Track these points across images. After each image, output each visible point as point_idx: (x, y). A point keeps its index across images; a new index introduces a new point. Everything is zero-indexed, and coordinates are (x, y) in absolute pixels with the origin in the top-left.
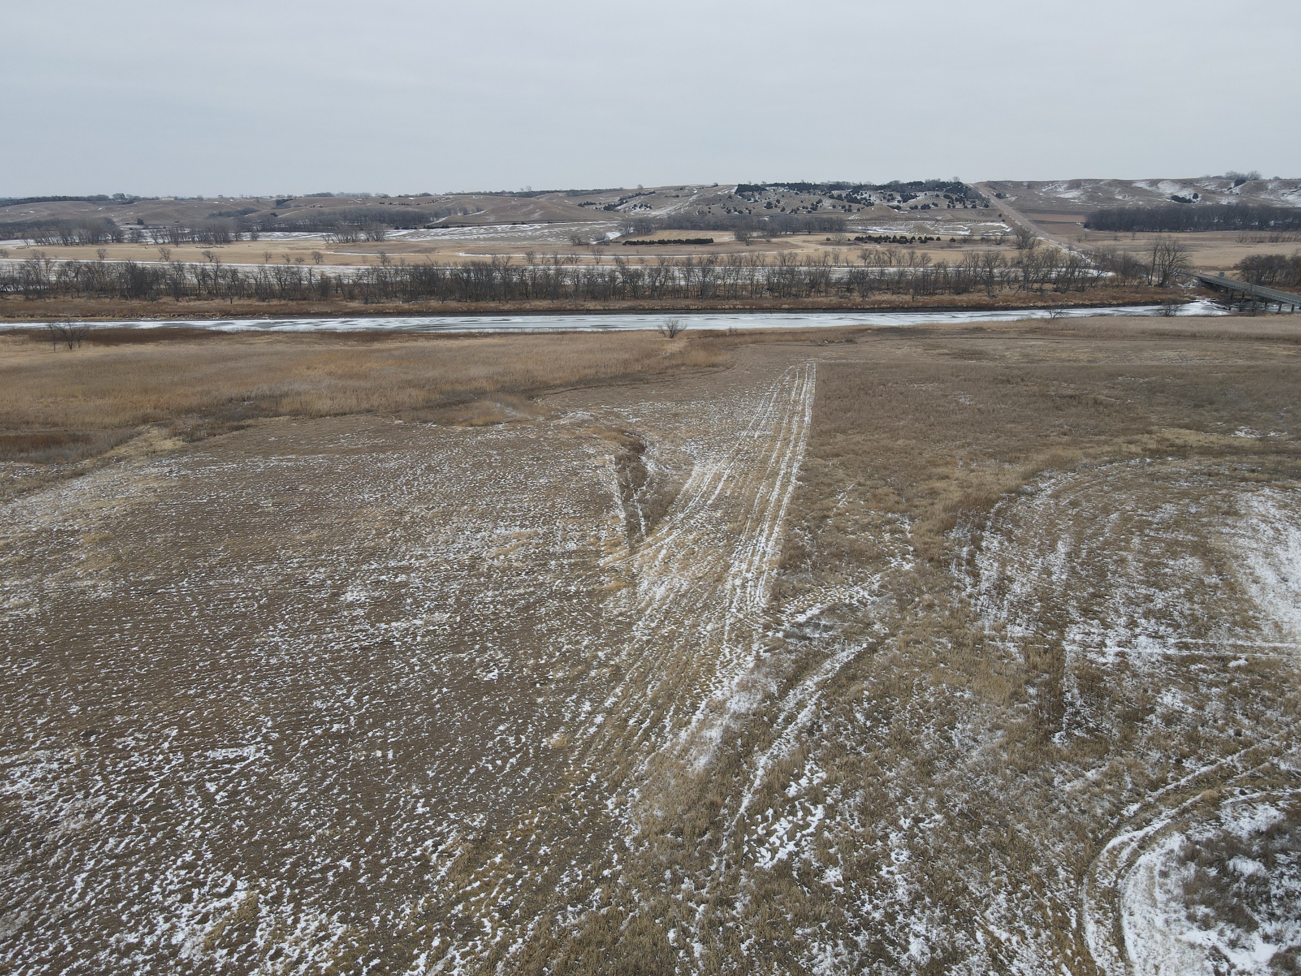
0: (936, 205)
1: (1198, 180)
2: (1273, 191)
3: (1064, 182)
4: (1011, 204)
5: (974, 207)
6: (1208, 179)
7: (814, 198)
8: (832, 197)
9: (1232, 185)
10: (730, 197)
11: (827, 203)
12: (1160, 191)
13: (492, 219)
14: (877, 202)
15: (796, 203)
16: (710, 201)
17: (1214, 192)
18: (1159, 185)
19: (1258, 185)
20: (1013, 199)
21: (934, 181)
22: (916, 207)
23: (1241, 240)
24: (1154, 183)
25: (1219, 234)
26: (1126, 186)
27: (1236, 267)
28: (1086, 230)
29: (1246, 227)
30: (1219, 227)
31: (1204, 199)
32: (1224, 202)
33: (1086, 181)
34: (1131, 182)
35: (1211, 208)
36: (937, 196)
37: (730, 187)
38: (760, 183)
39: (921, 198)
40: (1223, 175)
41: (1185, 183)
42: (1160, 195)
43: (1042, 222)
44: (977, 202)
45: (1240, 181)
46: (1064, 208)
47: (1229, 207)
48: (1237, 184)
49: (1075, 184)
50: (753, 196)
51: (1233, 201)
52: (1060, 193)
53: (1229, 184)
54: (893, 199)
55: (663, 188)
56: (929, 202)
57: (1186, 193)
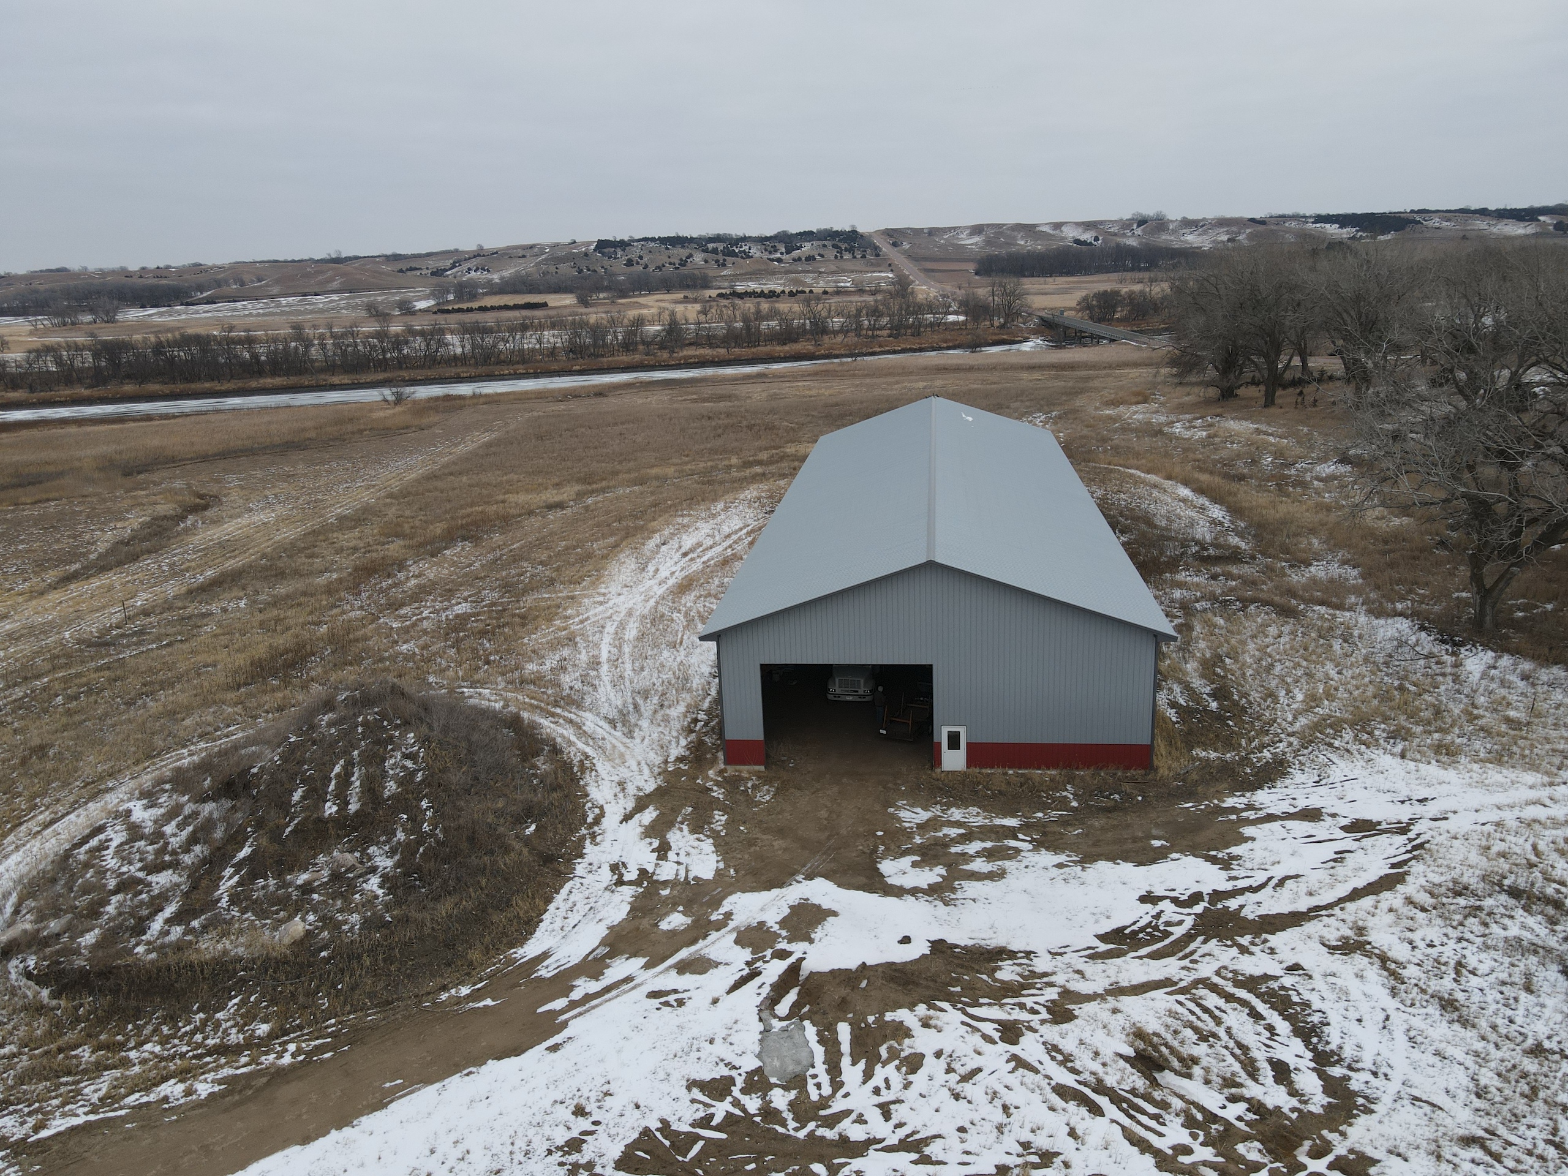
0: (822, 256)
1: (1102, 222)
2: (1174, 231)
4: (905, 252)
5: (864, 257)
6: (1111, 221)
7: (685, 253)
8: (706, 251)
9: (1135, 226)
10: (586, 255)
11: (698, 258)
12: (1063, 234)
14: (758, 254)
15: (663, 259)
16: (557, 260)
17: (1116, 235)
18: (1063, 228)
19: (1159, 224)
20: (909, 247)
21: (826, 230)
22: (800, 259)
24: (1058, 226)
26: (1029, 230)
28: (975, 276)
31: (1105, 241)
32: (1124, 243)
33: (988, 225)
34: (1035, 226)
35: (1110, 250)
36: (824, 246)
37: (588, 244)
38: (626, 239)
39: (807, 248)
40: (1128, 216)
41: (1088, 226)
42: (1063, 239)
43: (933, 271)
44: (869, 251)
45: (1142, 222)
46: (960, 254)
47: (1127, 249)
48: (1139, 226)
50: (615, 252)
51: (1132, 242)
52: (961, 239)
53: (1131, 225)
54: (776, 251)
57: (1087, 236)
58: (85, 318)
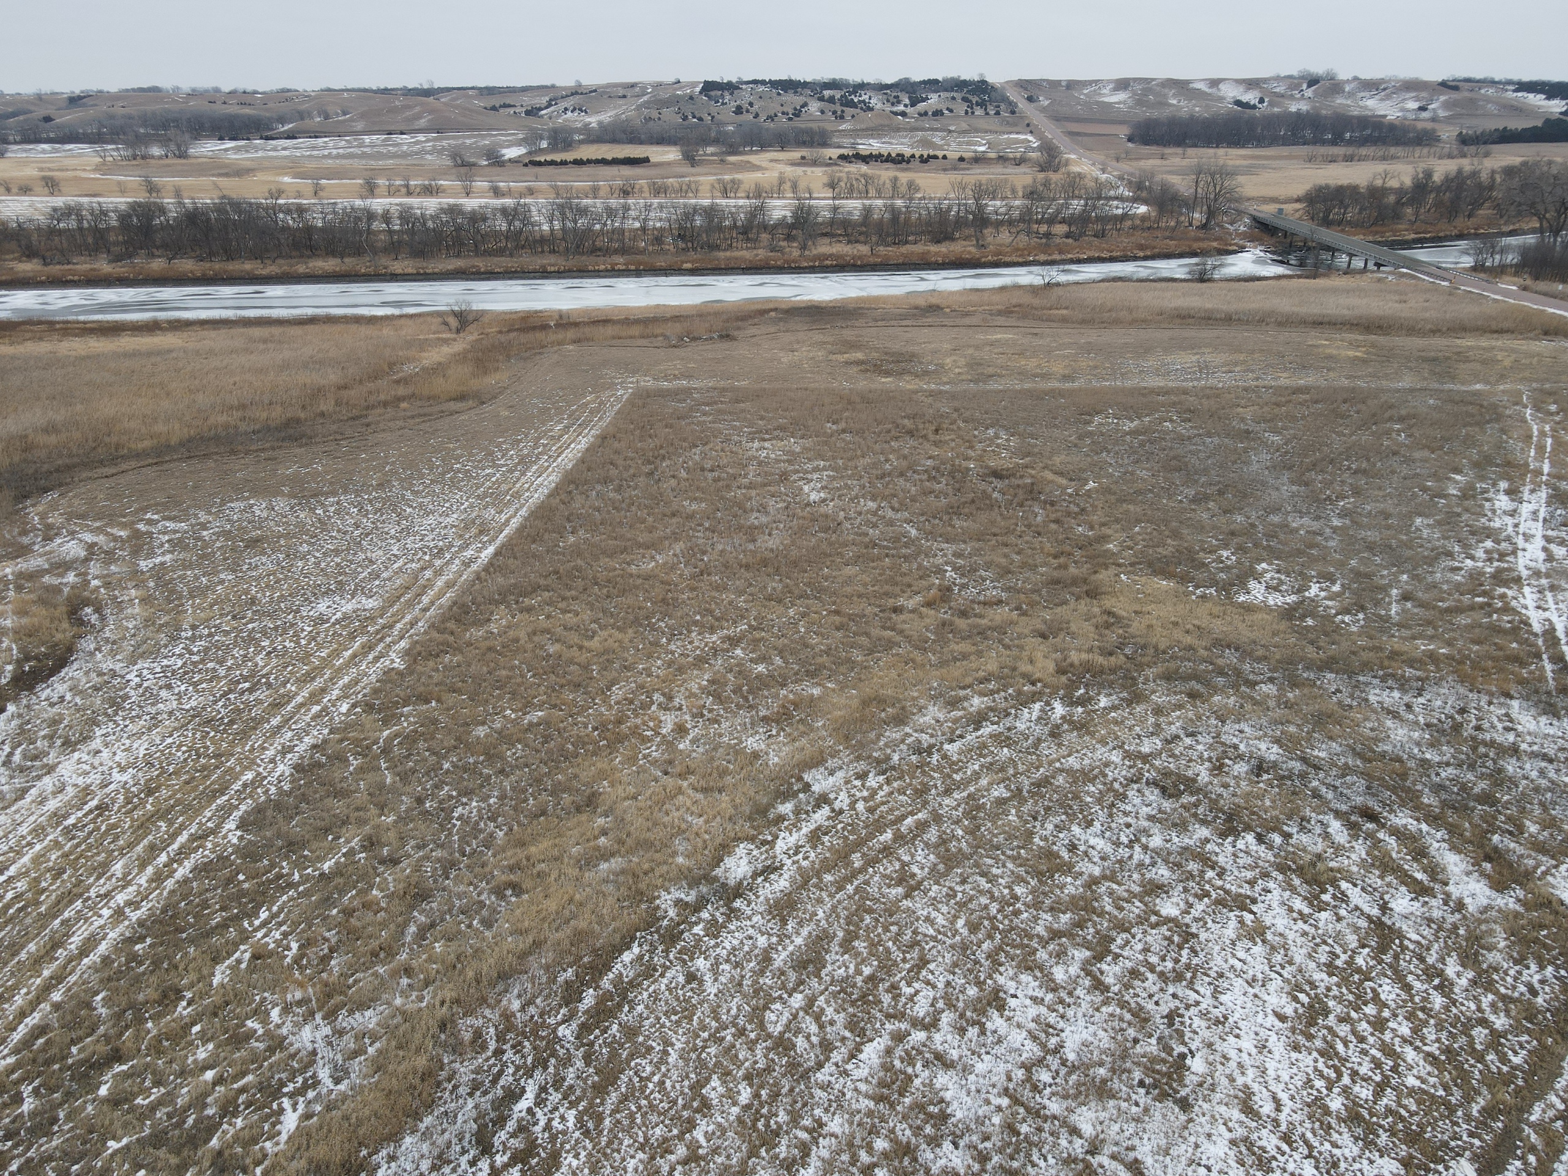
0: (951, 111)
1: (1265, 80)
2: (1351, 94)
3: (1109, 81)
4: (1044, 110)
5: (998, 113)
6: (1278, 79)
7: (798, 100)
8: (822, 99)
9: (1305, 86)
10: (691, 98)
11: (814, 107)
12: (1221, 94)
13: (360, 126)
14: (879, 106)
15: (774, 107)
16: (661, 104)
17: (1283, 96)
18: (1221, 86)
19: (1333, 86)
20: (1047, 103)
21: (952, 79)
22: (926, 113)
23: (1311, 159)
24: (1215, 83)
25: (1285, 151)
26: (1181, 86)
27: (1298, 200)
28: (1130, 145)
29: (1317, 141)
30: (1286, 142)
31: (1271, 104)
32: (1293, 108)
33: (1135, 80)
34: (1188, 82)
35: (1278, 116)
36: (953, 98)
37: (694, 84)
38: (734, 80)
39: (934, 100)
40: (1295, 73)
41: (1251, 84)
42: (1221, 99)
43: (1078, 134)
44: (1003, 106)
45: (1313, 81)
46: (1106, 115)
47: (1298, 114)
48: (1309, 86)
49: (1122, 84)
50: (722, 96)
51: (1304, 107)
52: (1104, 95)
53: (1300, 85)
54: (899, 102)
55: (609, 85)
56: (942, 107)
57: (1251, 97)
58: (156, 151)
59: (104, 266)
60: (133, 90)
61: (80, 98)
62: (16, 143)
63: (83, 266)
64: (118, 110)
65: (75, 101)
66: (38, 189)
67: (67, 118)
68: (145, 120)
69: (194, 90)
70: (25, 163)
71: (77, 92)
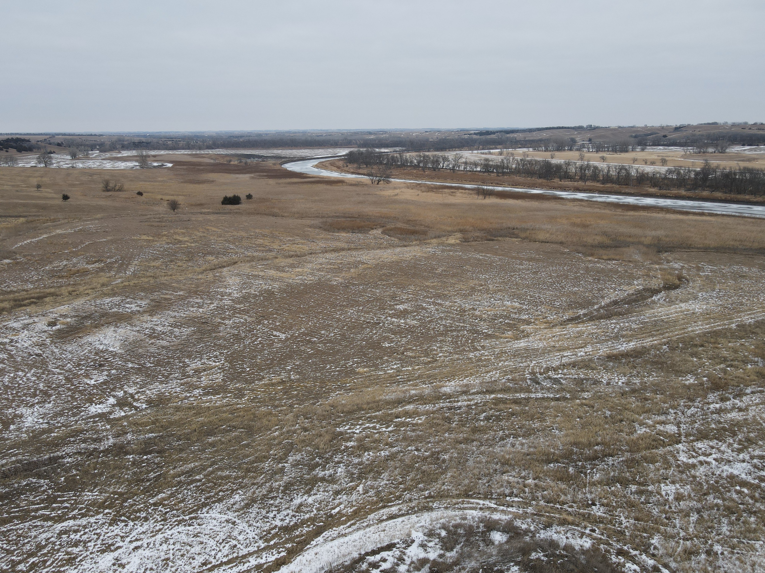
58: (711, 150)
59: (683, 192)
60: (705, 124)
61: (680, 127)
62: (649, 146)
63: (675, 191)
64: (697, 133)
65: (677, 129)
66: (657, 164)
67: (673, 136)
68: (709, 137)
69: (734, 123)
70: (652, 154)
71: (678, 125)
